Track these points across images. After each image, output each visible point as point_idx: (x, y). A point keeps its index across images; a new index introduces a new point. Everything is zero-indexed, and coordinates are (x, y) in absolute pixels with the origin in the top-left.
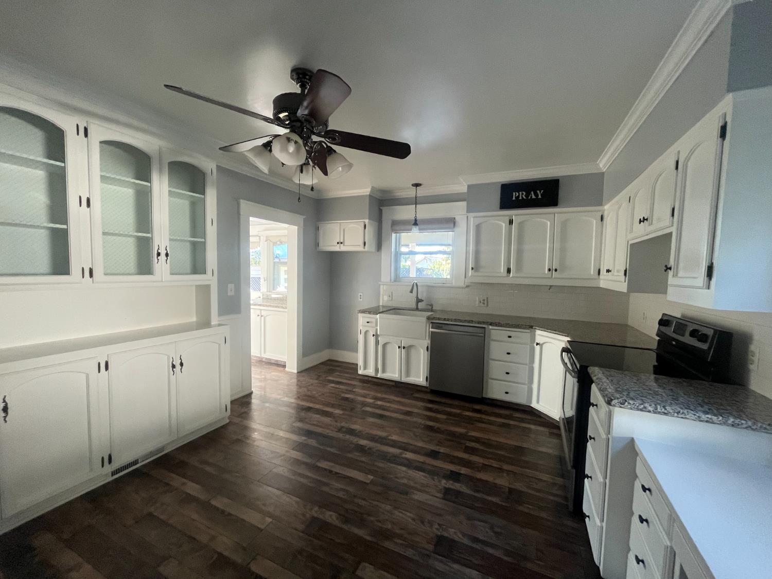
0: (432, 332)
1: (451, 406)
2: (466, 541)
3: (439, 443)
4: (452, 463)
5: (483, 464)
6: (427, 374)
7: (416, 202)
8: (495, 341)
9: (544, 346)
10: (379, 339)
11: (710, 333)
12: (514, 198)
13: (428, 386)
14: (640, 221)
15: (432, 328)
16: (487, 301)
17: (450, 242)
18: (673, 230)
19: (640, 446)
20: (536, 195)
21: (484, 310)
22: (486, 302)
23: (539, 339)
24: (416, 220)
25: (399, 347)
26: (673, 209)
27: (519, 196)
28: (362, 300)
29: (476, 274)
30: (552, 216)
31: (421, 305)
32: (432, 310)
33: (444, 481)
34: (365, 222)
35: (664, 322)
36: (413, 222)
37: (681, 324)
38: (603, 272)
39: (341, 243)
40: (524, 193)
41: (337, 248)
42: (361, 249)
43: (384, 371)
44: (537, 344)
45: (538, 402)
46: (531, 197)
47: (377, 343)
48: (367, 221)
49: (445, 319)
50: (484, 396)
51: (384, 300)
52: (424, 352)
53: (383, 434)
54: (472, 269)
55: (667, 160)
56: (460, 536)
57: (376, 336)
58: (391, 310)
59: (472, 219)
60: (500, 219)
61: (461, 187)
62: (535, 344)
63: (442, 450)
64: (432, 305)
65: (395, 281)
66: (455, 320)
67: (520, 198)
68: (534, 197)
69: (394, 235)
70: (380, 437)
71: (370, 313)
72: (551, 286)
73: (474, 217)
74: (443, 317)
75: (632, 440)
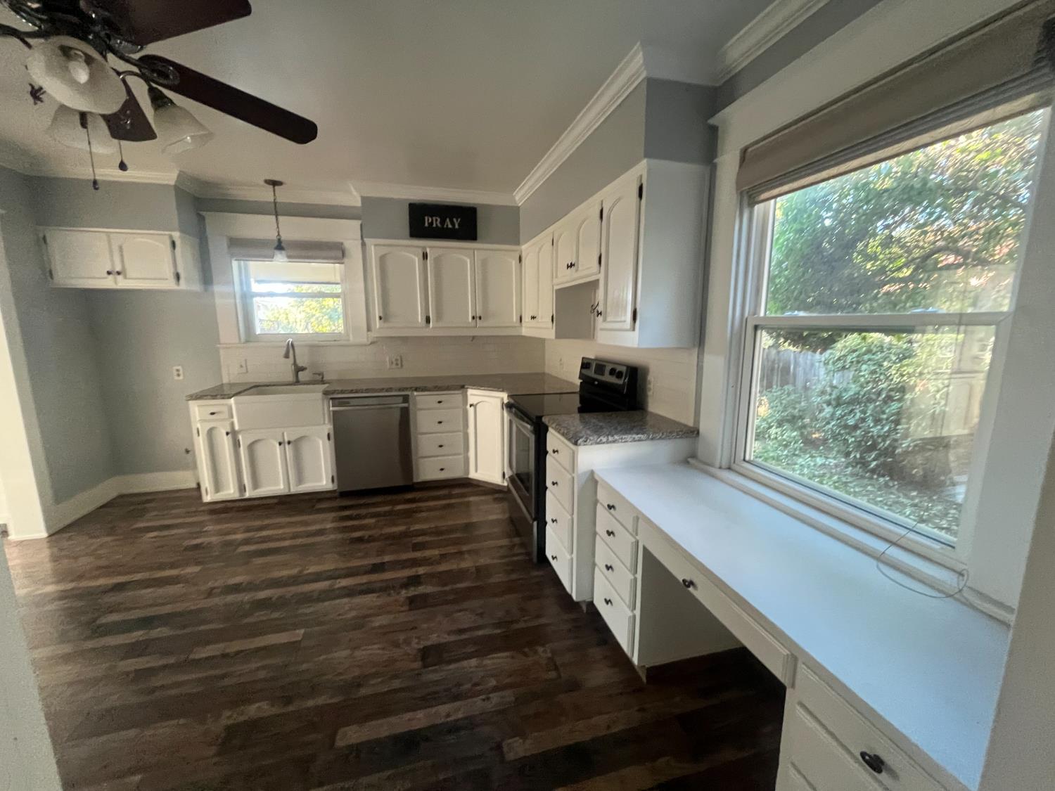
0: (334, 412)
1: (374, 505)
2: (453, 638)
3: (381, 552)
4: (403, 568)
5: (441, 555)
6: (332, 473)
7: (276, 212)
8: (421, 409)
9: (478, 406)
10: (240, 437)
11: (624, 369)
12: (426, 225)
13: (335, 488)
14: (568, 267)
15: (333, 406)
16: (401, 361)
17: (338, 279)
18: (601, 277)
19: (600, 474)
20: (453, 224)
21: (399, 374)
22: (399, 362)
23: (471, 400)
24: (279, 241)
25: (280, 444)
26: (600, 258)
27: (432, 223)
28: (181, 378)
29: (386, 325)
30: (471, 252)
31: (303, 376)
32: (323, 382)
33: (403, 592)
34: (171, 237)
35: (586, 365)
36: (276, 244)
37: (600, 365)
38: (526, 319)
39: (119, 273)
40: (439, 220)
41: (109, 283)
42: (170, 284)
43: (256, 484)
44: (471, 406)
45: (476, 471)
46: (447, 225)
47: (236, 444)
48: (176, 235)
49: (352, 390)
50: (415, 480)
51: (230, 373)
52: (323, 442)
53: (295, 571)
54: (380, 318)
55: (589, 208)
56: (446, 636)
57: (233, 433)
58: (251, 388)
59: (373, 247)
60: (410, 252)
61: (352, 197)
62: (468, 406)
63: (387, 558)
64: (321, 374)
65: (247, 341)
66: (366, 390)
67: (434, 225)
68: (450, 226)
69: (235, 264)
70: (290, 577)
71: (214, 397)
72: (474, 337)
73: (376, 245)
74: (350, 388)
75: (592, 473)
